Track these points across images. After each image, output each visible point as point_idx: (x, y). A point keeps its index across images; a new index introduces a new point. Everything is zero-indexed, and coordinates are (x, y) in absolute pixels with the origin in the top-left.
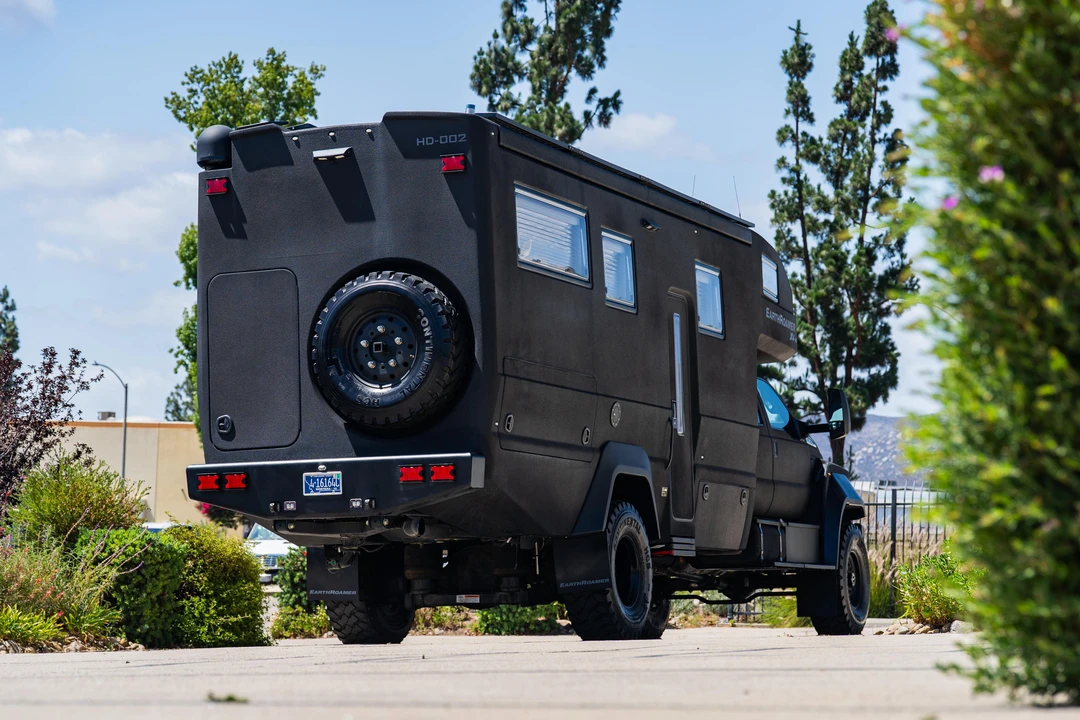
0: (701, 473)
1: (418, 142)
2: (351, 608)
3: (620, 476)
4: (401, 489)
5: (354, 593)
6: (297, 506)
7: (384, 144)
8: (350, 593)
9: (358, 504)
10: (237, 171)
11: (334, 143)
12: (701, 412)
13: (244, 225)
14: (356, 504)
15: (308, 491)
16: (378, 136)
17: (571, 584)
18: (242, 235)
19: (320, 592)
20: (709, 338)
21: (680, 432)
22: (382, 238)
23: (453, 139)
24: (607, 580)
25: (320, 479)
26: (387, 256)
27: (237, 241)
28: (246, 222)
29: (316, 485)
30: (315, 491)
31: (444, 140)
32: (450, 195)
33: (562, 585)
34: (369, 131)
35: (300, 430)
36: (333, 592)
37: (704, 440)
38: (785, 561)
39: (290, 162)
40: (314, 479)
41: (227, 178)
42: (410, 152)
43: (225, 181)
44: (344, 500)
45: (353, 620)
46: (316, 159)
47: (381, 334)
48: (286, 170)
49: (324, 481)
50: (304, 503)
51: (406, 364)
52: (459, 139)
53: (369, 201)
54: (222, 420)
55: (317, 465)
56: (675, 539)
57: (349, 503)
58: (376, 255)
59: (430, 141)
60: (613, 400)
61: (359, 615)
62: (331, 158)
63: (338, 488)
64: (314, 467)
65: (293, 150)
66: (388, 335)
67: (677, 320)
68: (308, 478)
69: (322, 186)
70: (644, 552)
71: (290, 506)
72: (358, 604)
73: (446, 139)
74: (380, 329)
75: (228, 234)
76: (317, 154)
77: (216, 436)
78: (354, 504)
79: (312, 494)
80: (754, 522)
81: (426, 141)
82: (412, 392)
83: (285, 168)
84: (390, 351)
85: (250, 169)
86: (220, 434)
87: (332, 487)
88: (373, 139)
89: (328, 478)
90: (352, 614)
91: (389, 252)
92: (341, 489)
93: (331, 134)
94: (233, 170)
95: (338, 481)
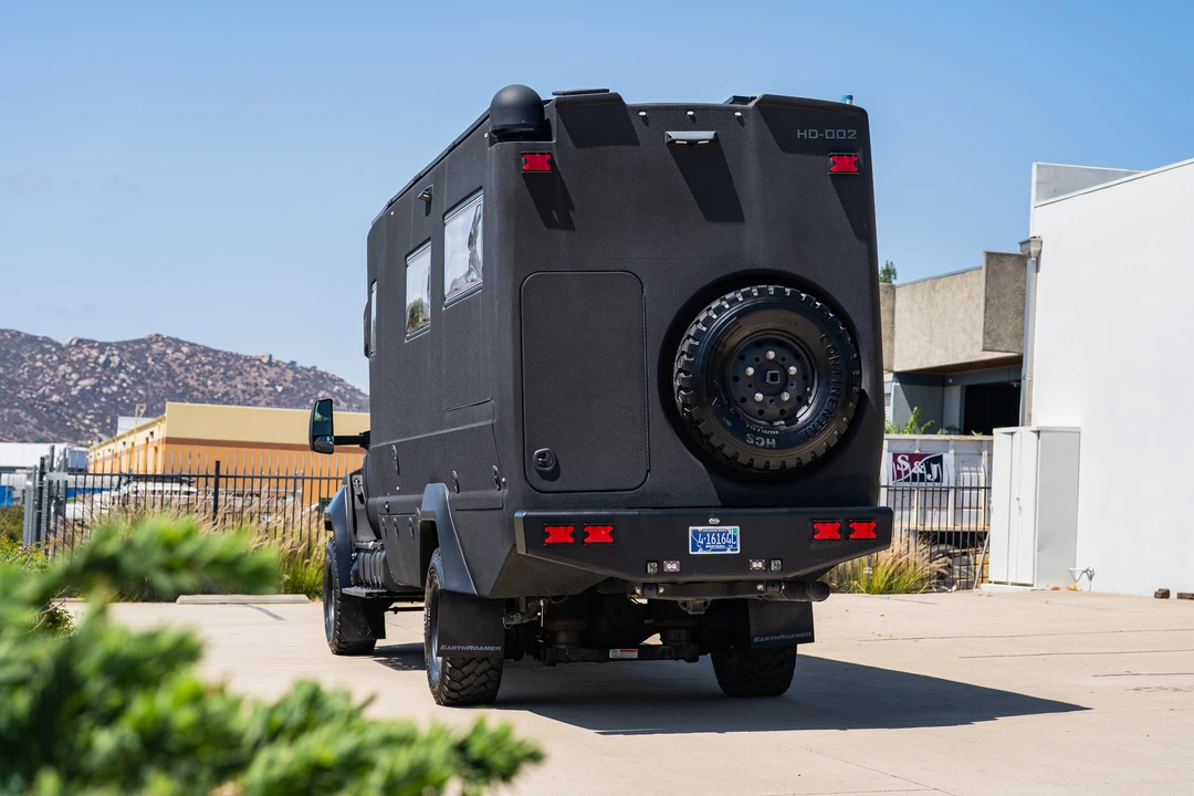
1: (799, 134)
5: (499, 648)
6: (681, 566)
7: (754, 133)
8: (492, 649)
9: (760, 565)
10: (561, 146)
11: (693, 124)
13: (572, 214)
14: (757, 565)
15: (695, 549)
16: (750, 123)
17: (767, 638)
18: (568, 225)
19: (454, 648)
22: (755, 244)
23: (841, 134)
24: (809, 633)
25: (711, 534)
27: (562, 234)
28: (573, 209)
29: (705, 542)
30: (705, 549)
31: (830, 134)
32: (838, 201)
33: (756, 640)
34: (738, 114)
35: (648, 471)
36: (471, 648)
39: (637, 143)
40: (704, 534)
41: (550, 154)
42: (788, 144)
43: (547, 157)
44: (740, 562)
46: (672, 141)
47: (772, 361)
48: (628, 151)
49: (716, 537)
50: (690, 563)
51: (799, 399)
52: (848, 135)
53: (737, 198)
54: (542, 455)
55: (706, 517)
57: (749, 565)
58: (746, 264)
59: (813, 134)
62: (692, 143)
63: (735, 545)
64: (703, 520)
65: (639, 129)
66: (781, 364)
68: (696, 533)
69: (677, 174)
71: (672, 566)
73: (832, 134)
74: (771, 355)
75: (549, 223)
76: (674, 135)
77: (534, 474)
78: (755, 565)
79: (700, 552)
81: (809, 134)
82: (815, 432)
83: (629, 148)
84: (783, 382)
85: (579, 143)
86: (539, 472)
87: (727, 544)
88: (743, 125)
89: (721, 534)
91: (762, 262)
92: (739, 547)
93: (690, 113)
94: (556, 144)
95: (735, 537)
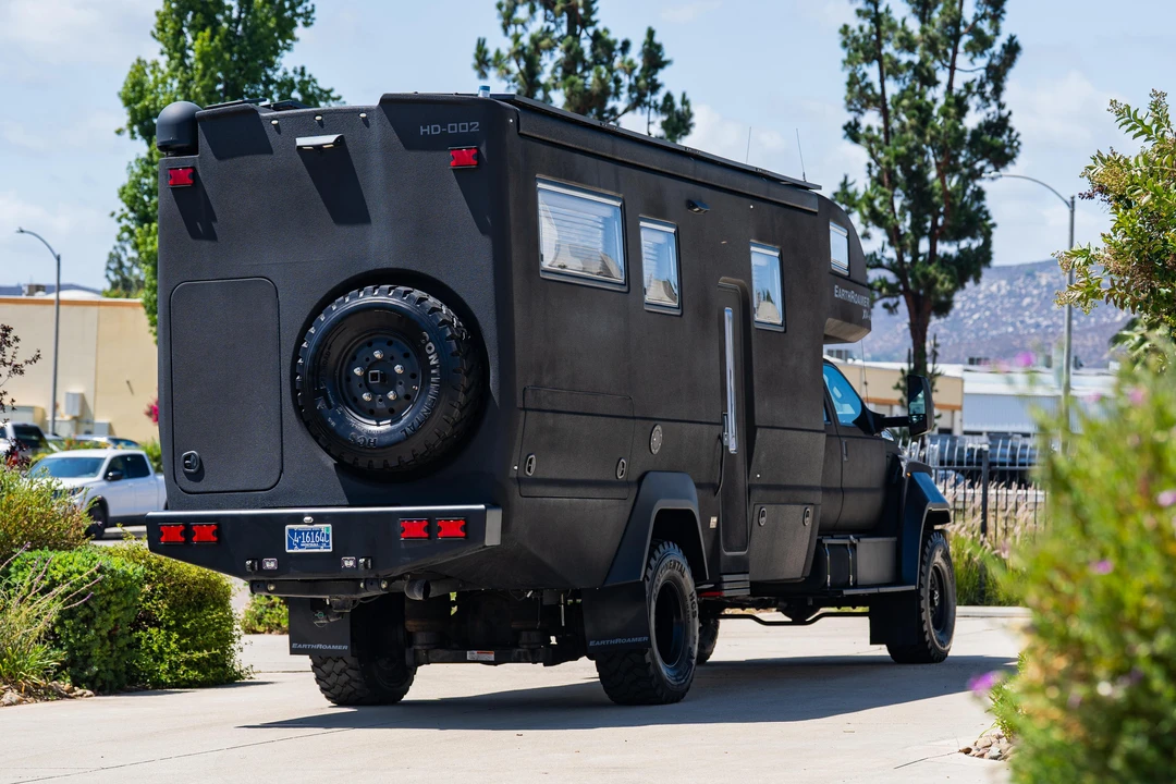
0: (757, 494)
1: (422, 130)
2: (341, 665)
3: (661, 511)
4: (403, 546)
5: (346, 647)
6: (278, 564)
7: (380, 131)
8: (340, 647)
9: (351, 563)
10: (204, 158)
11: (321, 129)
12: (757, 423)
13: (214, 225)
14: (349, 563)
15: (291, 547)
16: (374, 123)
17: (603, 642)
18: (211, 236)
19: (305, 646)
20: (767, 333)
21: (732, 449)
22: (379, 244)
23: (464, 127)
24: (646, 639)
25: (306, 532)
26: (385, 266)
27: (206, 244)
28: (215, 220)
29: (301, 540)
30: (300, 547)
31: (452, 128)
32: (461, 195)
33: (592, 643)
34: (363, 115)
35: (282, 471)
36: (320, 646)
37: (761, 455)
38: (856, 586)
39: (270, 152)
40: (299, 533)
41: (194, 168)
42: (411, 141)
43: (191, 171)
44: (333, 559)
45: (344, 678)
46: (300, 148)
47: (378, 360)
48: (264, 159)
49: (310, 535)
50: (286, 561)
51: (408, 397)
52: (470, 128)
53: (364, 201)
54: (188, 457)
55: (302, 516)
56: (726, 578)
57: (341, 563)
58: (373, 264)
59: (436, 129)
60: (653, 423)
61: (350, 672)
62: (319, 148)
63: (328, 544)
64: (298, 519)
65: (272, 136)
66: (387, 363)
67: (728, 314)
68: (291, 531)
69: (308, 182)
70: (689, 598)
71: (270, 564)
72: (351, 661)
73: (455, 128)
74: (378, 354)
75: (195, 234)
76: (301, 141)
77: (181, 477)
78: (346, 564)
79: (297, 550)
80: (819, 542)
81: (432, 130)
82: (416, 431)
83: (263, 157)
84: (389, 381)
85: (220, 157)
86: (186, 473)
87: (320, 543)
88: (368, 126)
89: (315, 532)
90: (343, 671)
91: (387, 261)
92: (331, 545)
93: (318, 118)
94: (200, 158)
95: (328, 535)
